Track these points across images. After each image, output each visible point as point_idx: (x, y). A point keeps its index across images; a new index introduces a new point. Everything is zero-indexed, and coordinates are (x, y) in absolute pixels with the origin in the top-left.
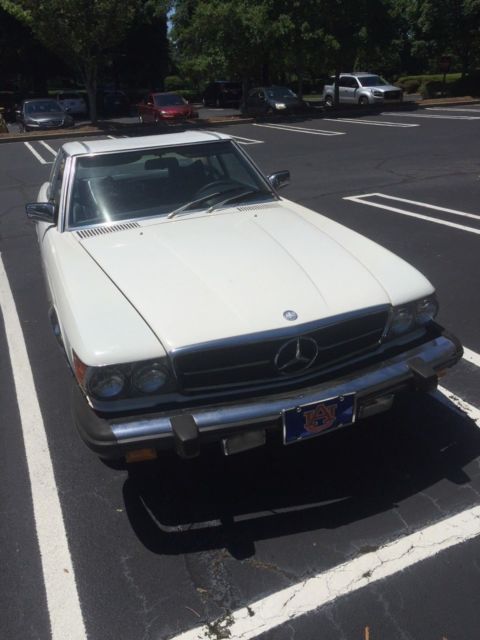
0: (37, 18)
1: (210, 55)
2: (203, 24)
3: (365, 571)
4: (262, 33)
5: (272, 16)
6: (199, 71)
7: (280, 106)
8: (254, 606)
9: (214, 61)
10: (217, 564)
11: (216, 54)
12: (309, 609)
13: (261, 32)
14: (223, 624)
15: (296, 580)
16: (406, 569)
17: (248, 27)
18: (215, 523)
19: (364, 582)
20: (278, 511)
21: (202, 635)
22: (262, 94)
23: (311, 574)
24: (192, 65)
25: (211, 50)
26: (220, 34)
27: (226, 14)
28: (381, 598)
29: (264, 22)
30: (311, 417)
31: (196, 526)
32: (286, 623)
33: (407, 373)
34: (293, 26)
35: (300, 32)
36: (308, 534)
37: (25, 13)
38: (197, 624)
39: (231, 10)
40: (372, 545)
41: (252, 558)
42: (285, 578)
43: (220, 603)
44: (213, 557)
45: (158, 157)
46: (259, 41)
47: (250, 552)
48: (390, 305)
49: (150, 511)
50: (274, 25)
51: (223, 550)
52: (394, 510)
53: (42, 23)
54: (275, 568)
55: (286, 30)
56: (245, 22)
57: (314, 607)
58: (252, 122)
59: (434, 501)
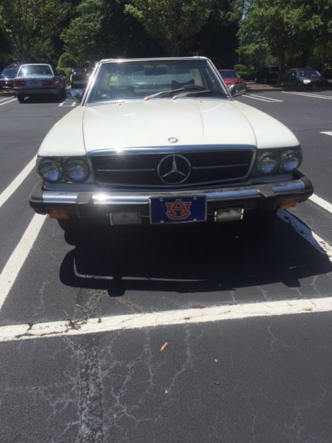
0: (147, 16)
1: (257, 43)
2: (256, 22)
3: (187, 317)
4: (298, 28)
5: (307, 16)
6: (249, 55)
7: (307, 81)
8: (103, 319)
9: (260, 47)
10: (97, 296)
11: (262, 42)
12: (137, 327)
13: (296, 27)
14: (80, 323)
15: (139, 312)
16: (216, 321)
17: (287, 23)
18: (110, 278)
19: (183, 322)
20: (152, 279)
21: (63, 325)
22: (295, 73)
23: (150, 311)
24: (245, 50)
25: (259, 40)
26: (267, 28)
27: (273, 14)
28: (188, 331)
29: (299, 20)
30: (171, 208)
31: (97, 277)
32: (117, 330)
33: (257, 194)
34: (322, 23)
35: (327, 28)
36: (163, 293)
37: (139, 13)
38: (64, 319)
39: (276, 11)
40: (202, 305)
41: (120, 298)
42: (133, 309)
43: (85, 314)
44: (96, 292)
45: (153, 67)
46: (294, 33)
47: (121, 294)
48: (255, 147)
49: (75, 266)
50: (307, 22)
51: (105, 291)
52: (231, 292)
53: (150, 20)
54: (130, 304)
55: (316, 26)
56: (285, 20)
57: (140, 327)
58: (282, 90)
59: (264, 292)
